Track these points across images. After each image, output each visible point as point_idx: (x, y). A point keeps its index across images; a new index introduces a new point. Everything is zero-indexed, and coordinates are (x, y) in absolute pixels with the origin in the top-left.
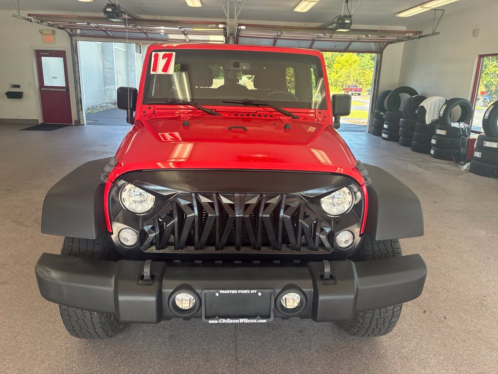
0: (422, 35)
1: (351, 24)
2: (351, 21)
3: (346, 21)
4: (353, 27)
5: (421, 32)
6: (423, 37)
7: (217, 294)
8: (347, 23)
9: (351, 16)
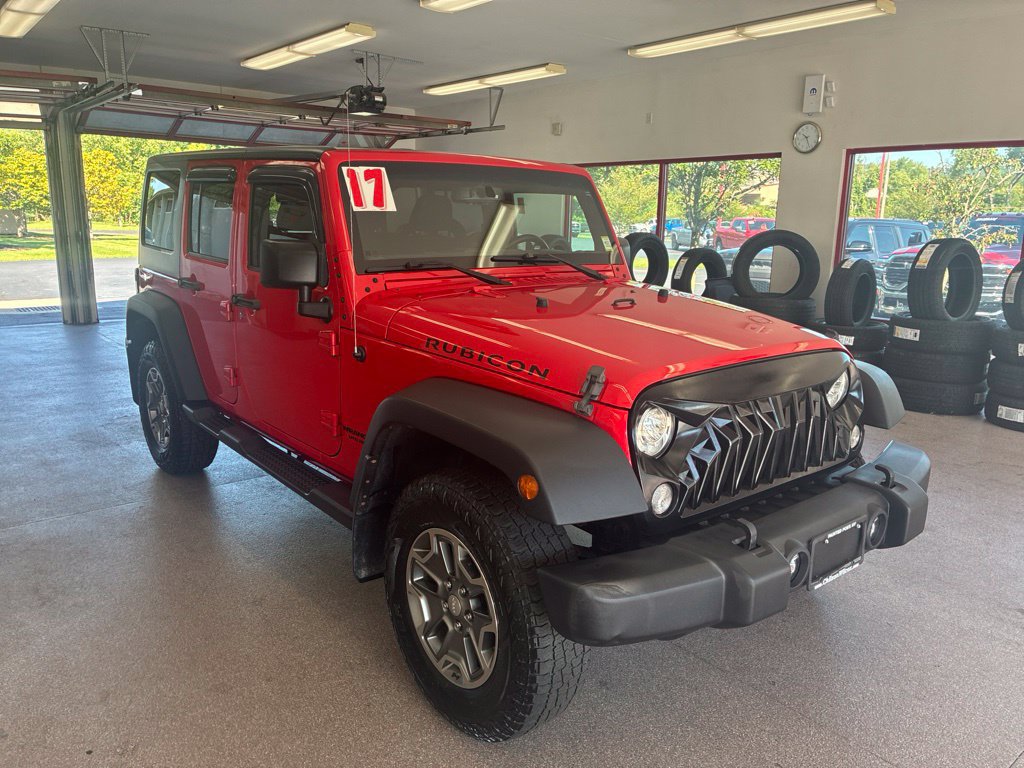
0: (471, 127)
1: (384, 103)
2: (384, 98)
3: (377, 99)
4: (388, 110)
5: (469, 124)
6: (471, 131)
7: (827, 541)
8: (378, 102)
9: (383, 89)
